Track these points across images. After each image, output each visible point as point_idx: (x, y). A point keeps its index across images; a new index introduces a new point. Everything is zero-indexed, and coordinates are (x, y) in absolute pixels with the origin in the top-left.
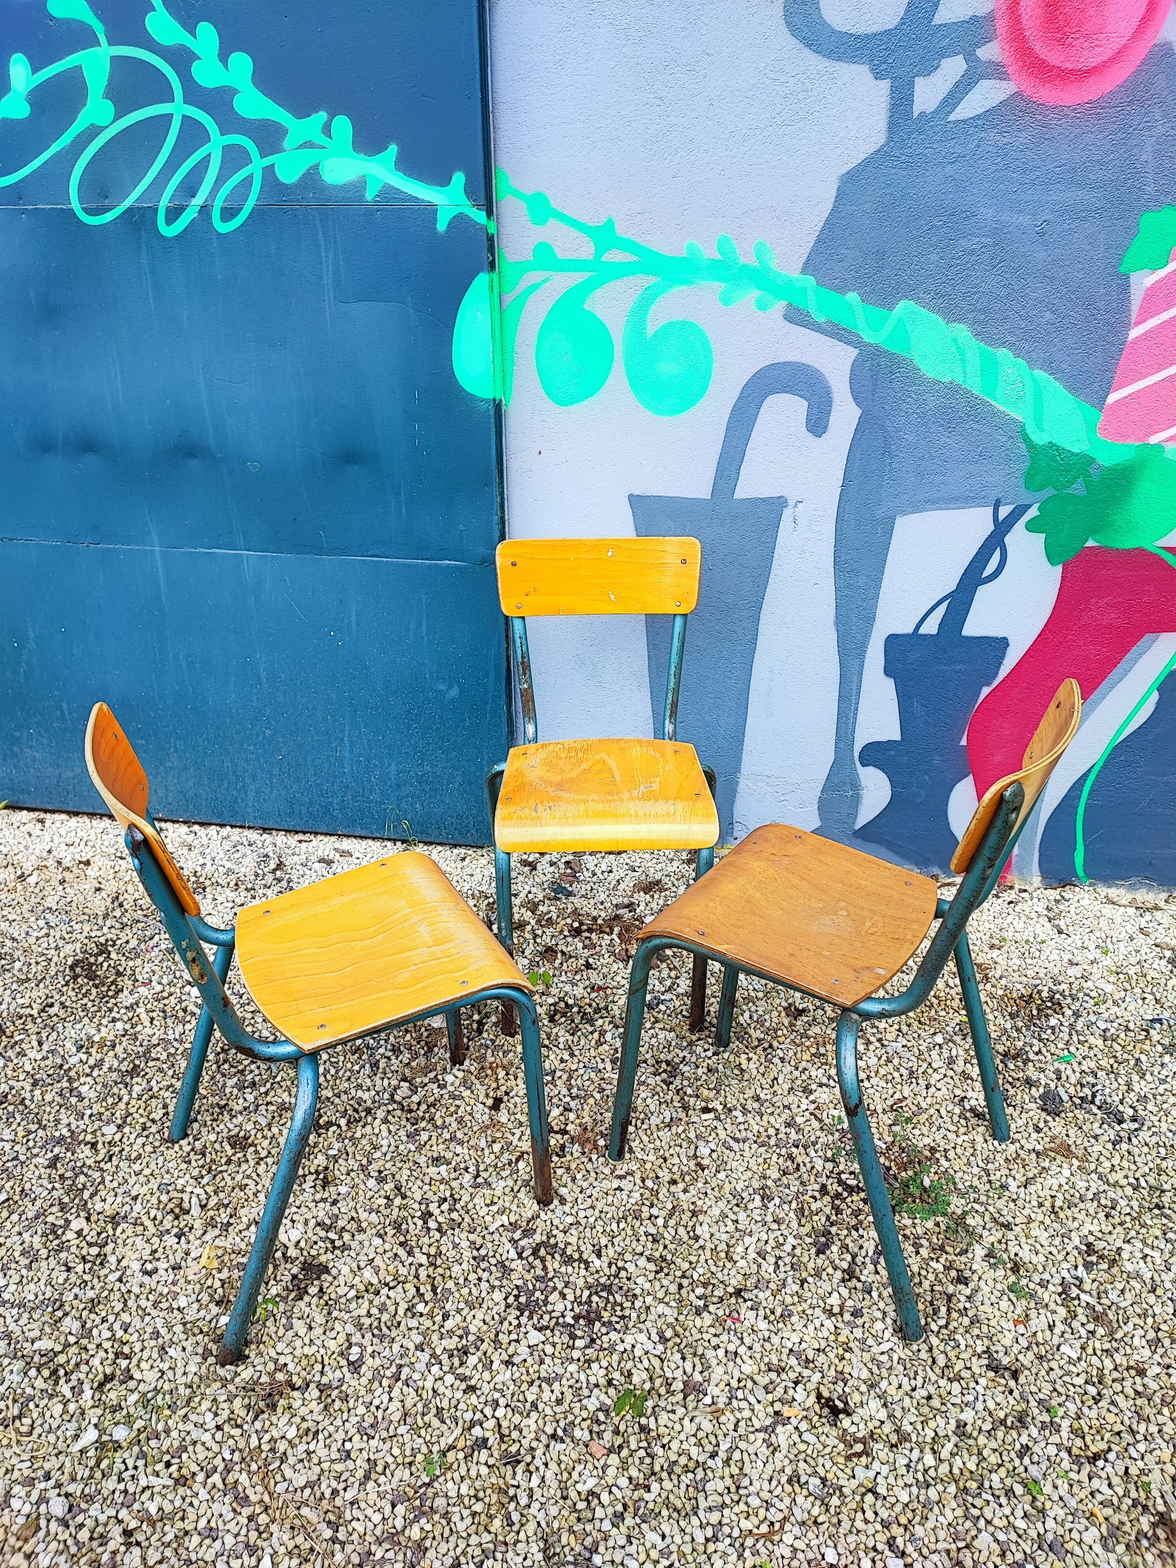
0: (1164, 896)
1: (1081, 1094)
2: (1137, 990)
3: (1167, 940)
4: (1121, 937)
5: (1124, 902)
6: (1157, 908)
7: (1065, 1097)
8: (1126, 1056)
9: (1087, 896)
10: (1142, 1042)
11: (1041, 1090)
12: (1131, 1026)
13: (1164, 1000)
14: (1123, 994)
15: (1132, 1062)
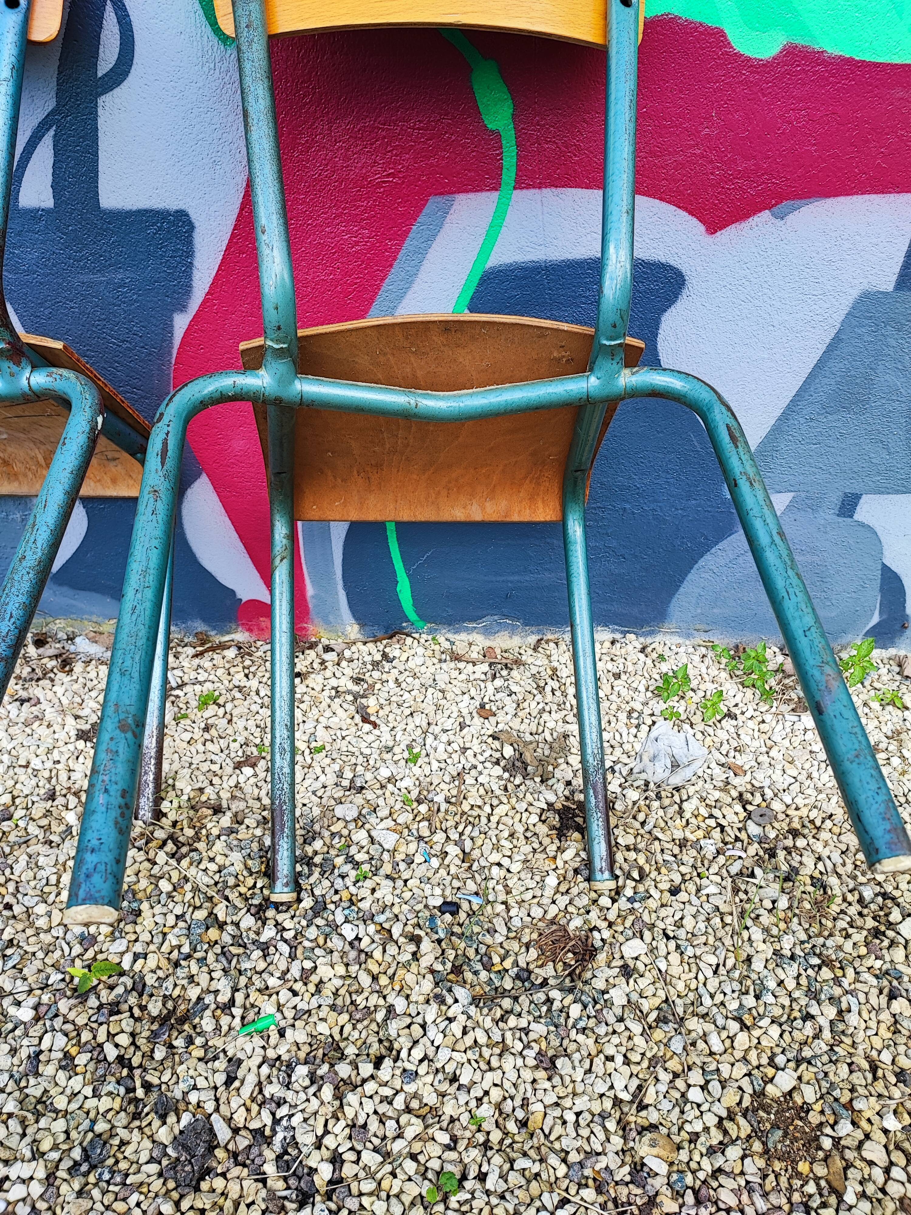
0: (532, 639)
1: (255, 1125)
2: (440, 837)
3: (516, 724)
4: (448, 725)
5: (474, 655)
6: (518, 662)
7: (223, 1133)
8: (374, 1000)
9: (420, 651)
10: (406, 966)
11: (186, 1118)
12: (396, 931)
13: (476, 854)
14: (413, 847)
15: (380, 1016)
